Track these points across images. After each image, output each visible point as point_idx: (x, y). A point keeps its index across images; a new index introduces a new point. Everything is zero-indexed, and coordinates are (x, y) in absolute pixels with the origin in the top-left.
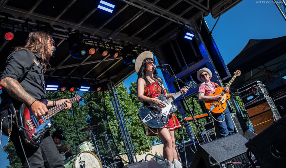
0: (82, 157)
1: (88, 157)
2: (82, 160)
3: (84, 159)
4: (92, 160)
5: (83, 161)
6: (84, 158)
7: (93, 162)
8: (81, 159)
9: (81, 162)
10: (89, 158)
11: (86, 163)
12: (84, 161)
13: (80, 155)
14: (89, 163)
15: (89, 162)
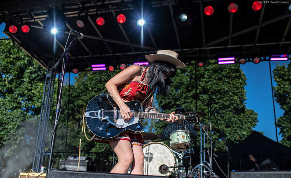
0: (152, 148)
1: (160, 150)
2: (151, 151)
3: (153, 152)
4: (165, 155)
5: (151, 154)
6: (154, 150)
7: (166, 157)
8: (149, 151)
9: (148, 154)
10: (162, 151)
11: (154, 156)
12: (153, 154)
13: (149, 145)
14: (159, 158)
15: (159, 155)
